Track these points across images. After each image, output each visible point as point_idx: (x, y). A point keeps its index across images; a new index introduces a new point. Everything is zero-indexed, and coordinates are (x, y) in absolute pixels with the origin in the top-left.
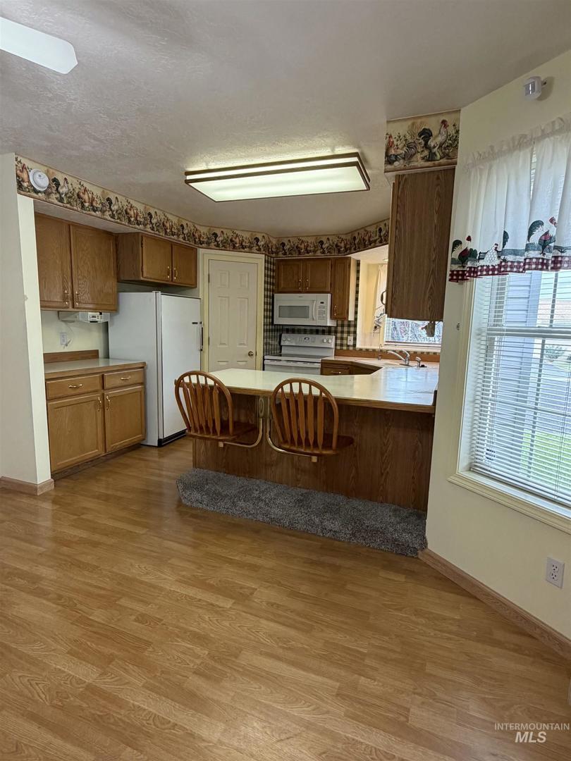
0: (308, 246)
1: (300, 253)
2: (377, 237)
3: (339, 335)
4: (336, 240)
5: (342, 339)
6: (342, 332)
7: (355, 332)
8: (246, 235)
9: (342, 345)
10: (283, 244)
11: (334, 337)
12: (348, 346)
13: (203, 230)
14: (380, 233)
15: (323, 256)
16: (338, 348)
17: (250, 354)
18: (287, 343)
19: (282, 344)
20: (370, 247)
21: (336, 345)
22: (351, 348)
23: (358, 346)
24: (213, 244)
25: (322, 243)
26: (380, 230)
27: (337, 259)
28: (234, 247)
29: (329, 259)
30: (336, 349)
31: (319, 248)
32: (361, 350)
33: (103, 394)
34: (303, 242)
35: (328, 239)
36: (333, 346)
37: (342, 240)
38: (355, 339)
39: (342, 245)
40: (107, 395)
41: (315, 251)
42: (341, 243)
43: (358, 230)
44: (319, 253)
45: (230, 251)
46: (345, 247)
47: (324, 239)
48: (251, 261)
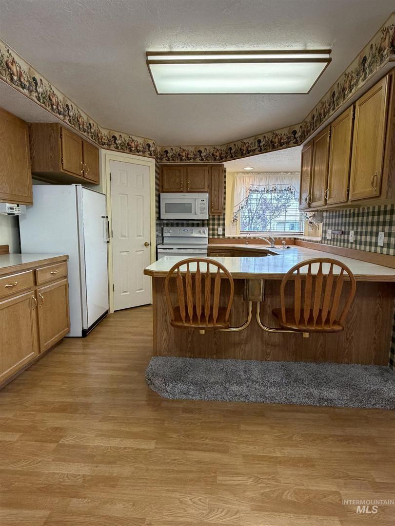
0: (188, 154)
1: (181, 160)
2: (256, 147)
3: (211, 227)
4: (212, 150)
5: (213, 230)
6: (213, 225)
7: (224, 225)
8: (140, 141)
9: (213, 235)
10: (167, 152)
11: (208, 228)
12: (219, 235)
13: (104, 132)
14: (259, 143)
15: (201, 163)
16: (211, 237)
17: (146, 245)
18: (168, 235)
19: (164, 235)
20: (248, 155)
21: (209, 235)
22: (221, 237)
23: (227, 235)
24: (112, 146)
25: (200, 152)
26: (259, 141)
27: (212, 166)
28: (131, 150)
29: (206, 165)
30: (209, 238)
31: (198, 156)
32: (229, 238)
33: (36, 291)
34: (184, 150)
35: (206, 149)
36: (207, 236)
37: (218, 150)
38: (224, 230)
39: (218, 154)
40: (40, 291)
41: (195, 159)
42: (216, 153)
43: (234, 142)
44: (198, 160)
45: (127, 153)
46: (220, 156)
47: (202, 150)
48: (145, 163)
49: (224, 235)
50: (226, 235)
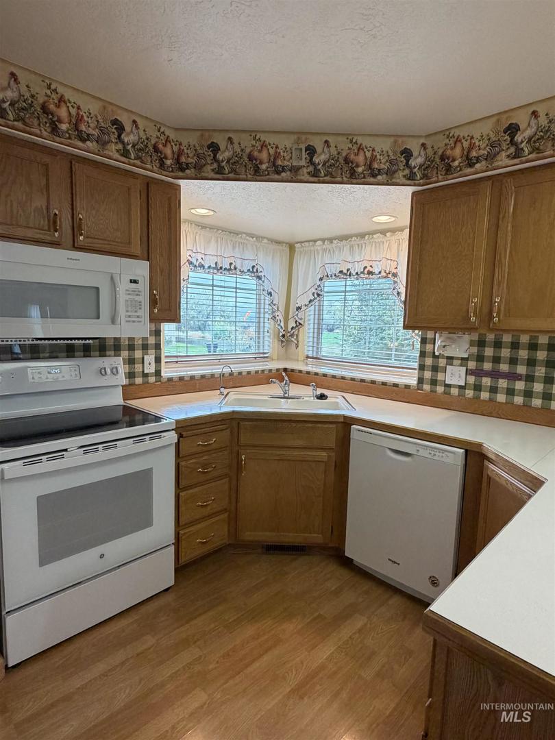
49: (158, 373)
50: (162, 374)
